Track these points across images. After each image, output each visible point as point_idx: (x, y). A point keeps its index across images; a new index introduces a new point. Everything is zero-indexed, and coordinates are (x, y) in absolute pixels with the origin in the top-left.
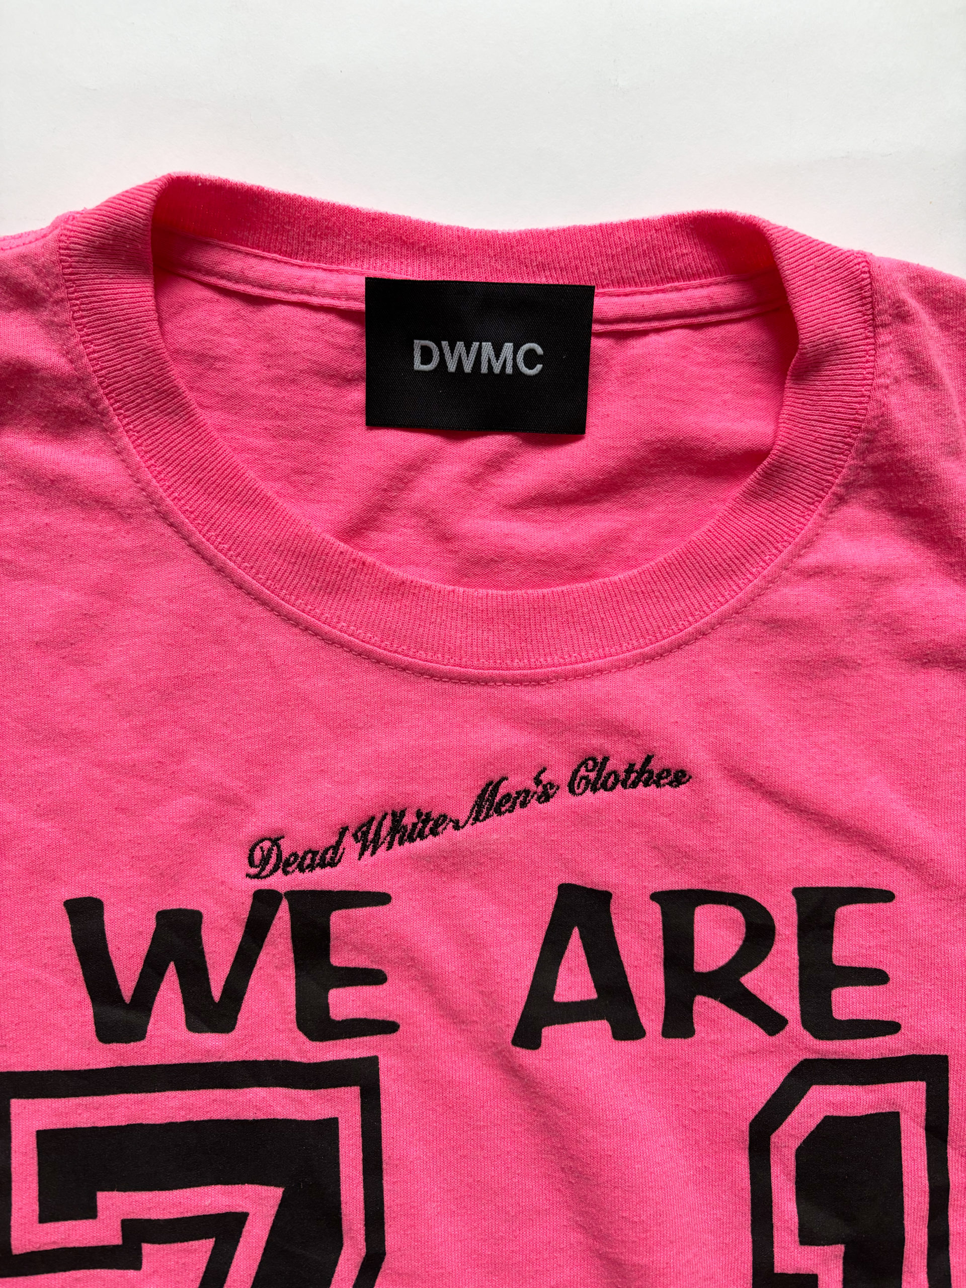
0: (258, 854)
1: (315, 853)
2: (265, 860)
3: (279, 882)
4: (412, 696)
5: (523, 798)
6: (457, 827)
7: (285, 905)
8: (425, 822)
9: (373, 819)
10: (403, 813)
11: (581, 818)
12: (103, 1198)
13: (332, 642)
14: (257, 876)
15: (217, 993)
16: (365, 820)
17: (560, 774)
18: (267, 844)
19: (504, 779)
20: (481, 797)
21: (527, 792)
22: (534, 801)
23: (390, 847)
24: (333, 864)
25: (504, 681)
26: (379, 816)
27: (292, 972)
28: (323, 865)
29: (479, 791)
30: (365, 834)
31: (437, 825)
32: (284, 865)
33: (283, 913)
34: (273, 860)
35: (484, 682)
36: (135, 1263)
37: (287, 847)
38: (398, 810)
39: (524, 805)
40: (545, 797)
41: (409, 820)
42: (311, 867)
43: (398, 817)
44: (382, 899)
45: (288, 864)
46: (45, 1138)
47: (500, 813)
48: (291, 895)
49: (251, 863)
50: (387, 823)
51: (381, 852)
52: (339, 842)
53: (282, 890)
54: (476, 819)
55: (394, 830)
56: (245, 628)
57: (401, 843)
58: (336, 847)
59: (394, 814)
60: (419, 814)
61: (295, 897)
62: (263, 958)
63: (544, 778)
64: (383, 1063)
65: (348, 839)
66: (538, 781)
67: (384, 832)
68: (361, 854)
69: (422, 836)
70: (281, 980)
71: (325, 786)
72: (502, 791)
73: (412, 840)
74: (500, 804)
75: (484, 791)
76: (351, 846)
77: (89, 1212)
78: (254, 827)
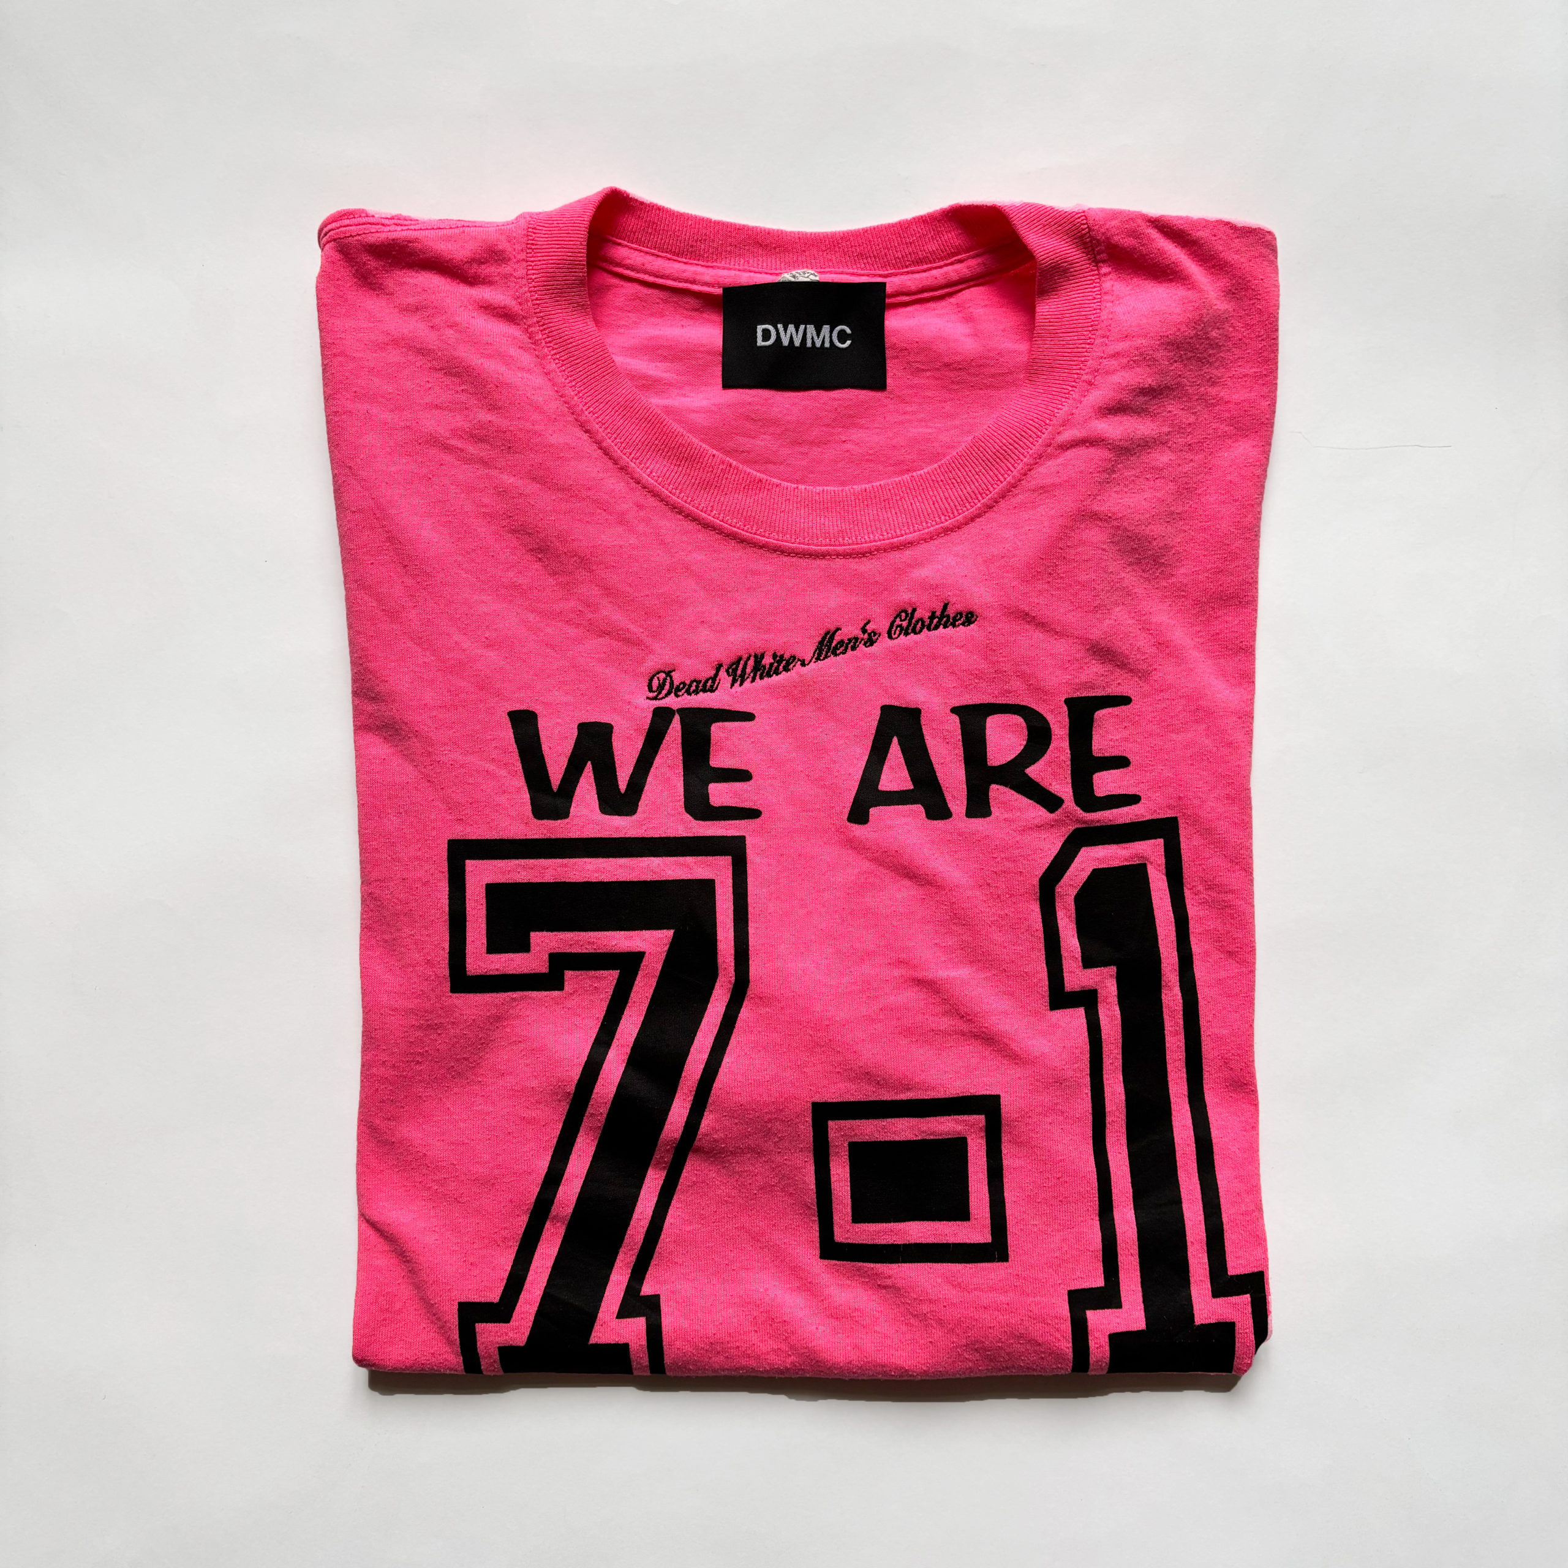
0: (655, 683)
1: (698, 682)
2: (661, 687)
3: (671, 701)
4: (769, 568)
5: (852, 643)
6: (803, 664)
7: (677, 718)
8: (779, 662)
9: (740, 659)
10: (763, 656)
11: (896, 656)
12: (536, 937)
13: (707, 526)
14: (655, 698)
15: (623, 786)
16: (734, 659)
17: (881, 624)
18: (662, 675)
19: (838, 629)
20: (821, 643)
21: (856, 639)
22: (862, 646)
23: (753, 680)
24: (712, 690)
25: (838, 555)
26: (745, 657)
27: (681, 771)
28: (704, 691)
29: (820, 639)
30: (735, 670)
31: (788, 664)
32: (676, 691)
33: (676, 724)
34: (667, 687)
35: (823, 556)
36: (560, 986)
37: (677, 678)
38: (759, 652)
39: (854, 648)
40: (870, 642)
41: (767, 660)
42: (696, 692)
43: (759, 658)
44: (748, 717)
45: (678, 689)
46: (493, 890)
47: (836, 655)
48: (682, 711)
49: (650, 690)
50: (751, 662)
51: (747, 684)
52: (716, 675)
53: (675, 707)
54: (818, 659)
55: (755, 669)
56: (642, 514)
57: (761, 678)
58: (714, 679)
59: (756, 656)
60: (775, 656)
61: (684, 712)
62: (658, 760)
63: (870, 627)
64: (749, 842)
65: (723, 674)
66: (864, 630)
67: (748, 670)
68: (732, 685)
69: (777, 673)
70: (673, 777)
71: (704, 634)
72: (837, 638)
73: (769, 676)
74: (836, 648)
75: (824, 639)
76: (724, 678)
77: (524, 947)
78: (652, 663)
